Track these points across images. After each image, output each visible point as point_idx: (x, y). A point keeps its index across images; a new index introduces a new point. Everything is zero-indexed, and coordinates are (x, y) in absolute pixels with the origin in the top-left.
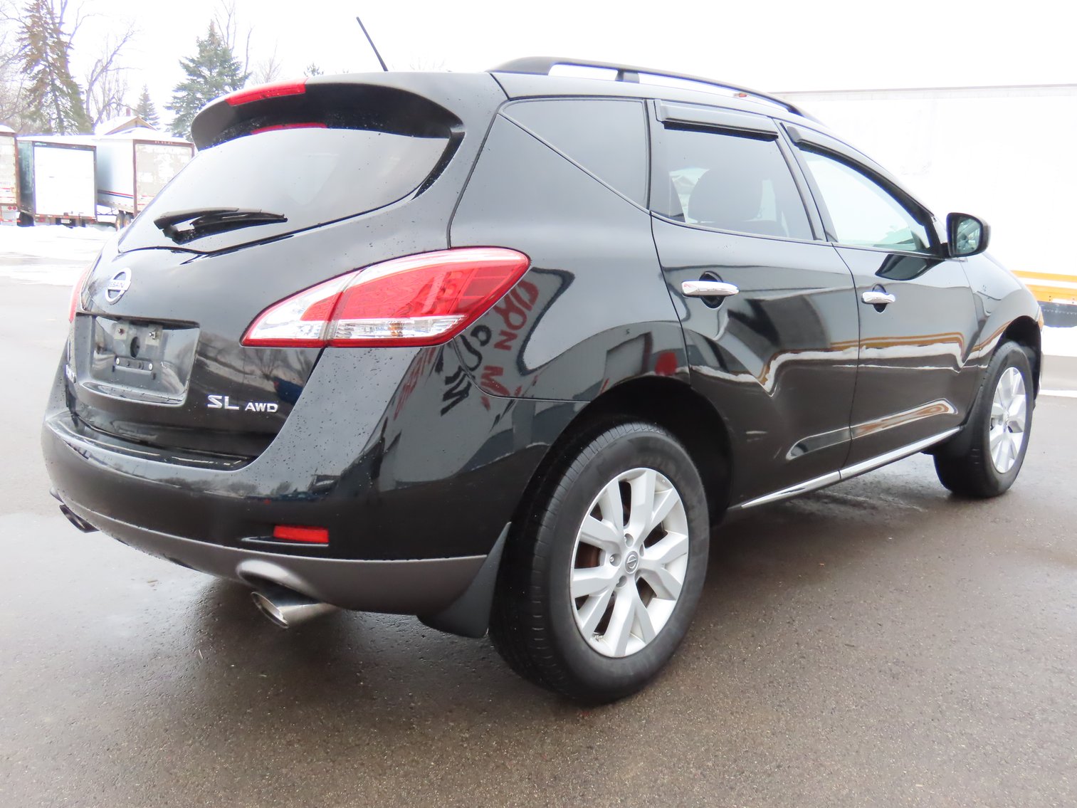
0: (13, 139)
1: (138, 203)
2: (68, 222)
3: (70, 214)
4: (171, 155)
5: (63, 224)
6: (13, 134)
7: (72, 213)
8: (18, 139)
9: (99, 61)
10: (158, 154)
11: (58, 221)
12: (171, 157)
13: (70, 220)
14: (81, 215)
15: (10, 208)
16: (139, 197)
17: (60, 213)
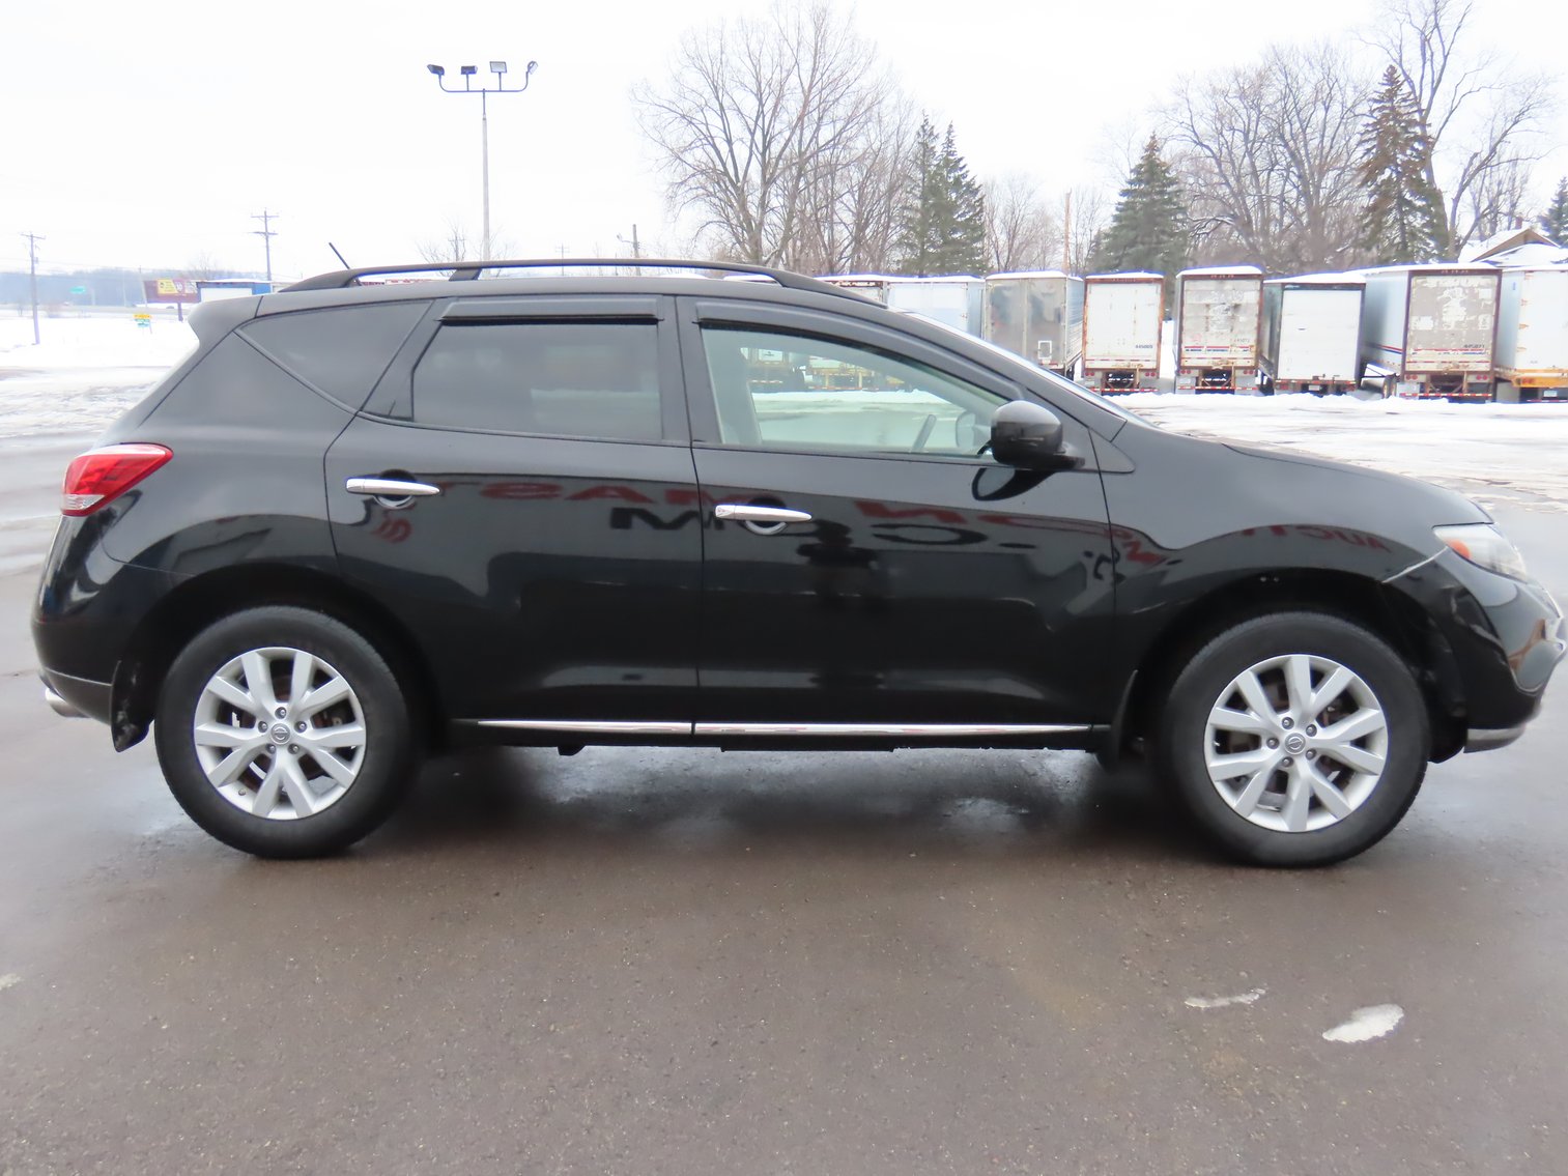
0: (1259, 283)
1: (1407, 360)
2: (1318, 388)
3: (1321, 378)
4: (1464, 288)
5: (1312, 392)
6: (1259, 275)
7: (1324, 376)
8: (1265, 282)
9: (1476, 155)
10: (1445, 289)
11: (1304, 387)
12: (1464, 292)
13: (1321, 385)
14: (1336, 379)
15: (1245, 373)
16: (1410, 351)
17: (1308, 377)
